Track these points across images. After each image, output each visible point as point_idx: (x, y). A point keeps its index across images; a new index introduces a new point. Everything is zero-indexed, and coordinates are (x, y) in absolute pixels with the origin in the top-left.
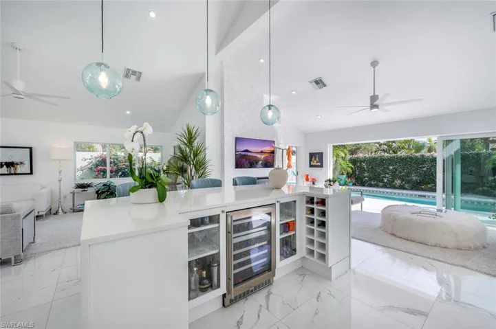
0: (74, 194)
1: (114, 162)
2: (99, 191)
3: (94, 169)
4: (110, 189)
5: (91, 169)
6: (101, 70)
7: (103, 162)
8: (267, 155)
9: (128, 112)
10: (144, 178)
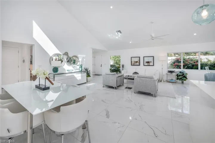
0: (167, 74)
2: (178, 75)
3: (173, 64)
4: (183, 74)
5: (172, 64)
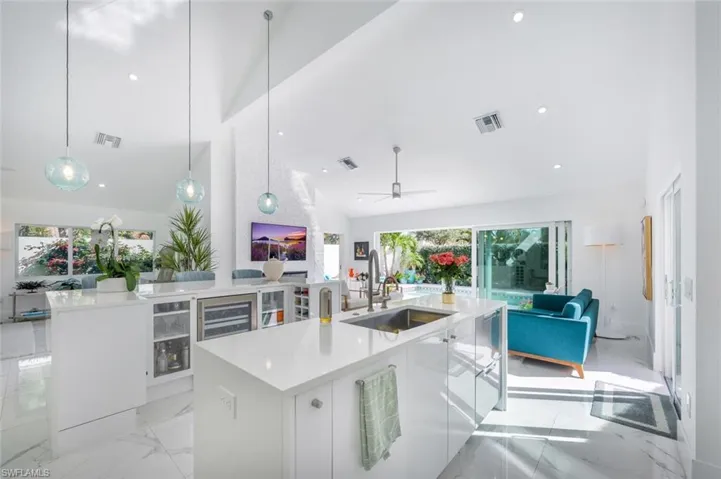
0: (14, 296)
1: (80, 252)
3: (45, 262)
5: (41, 262)
6: (66, 164)
7: (62, 251)
8: (295, 243)
9: (102, 186)
10: (112, 268)
